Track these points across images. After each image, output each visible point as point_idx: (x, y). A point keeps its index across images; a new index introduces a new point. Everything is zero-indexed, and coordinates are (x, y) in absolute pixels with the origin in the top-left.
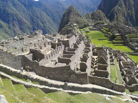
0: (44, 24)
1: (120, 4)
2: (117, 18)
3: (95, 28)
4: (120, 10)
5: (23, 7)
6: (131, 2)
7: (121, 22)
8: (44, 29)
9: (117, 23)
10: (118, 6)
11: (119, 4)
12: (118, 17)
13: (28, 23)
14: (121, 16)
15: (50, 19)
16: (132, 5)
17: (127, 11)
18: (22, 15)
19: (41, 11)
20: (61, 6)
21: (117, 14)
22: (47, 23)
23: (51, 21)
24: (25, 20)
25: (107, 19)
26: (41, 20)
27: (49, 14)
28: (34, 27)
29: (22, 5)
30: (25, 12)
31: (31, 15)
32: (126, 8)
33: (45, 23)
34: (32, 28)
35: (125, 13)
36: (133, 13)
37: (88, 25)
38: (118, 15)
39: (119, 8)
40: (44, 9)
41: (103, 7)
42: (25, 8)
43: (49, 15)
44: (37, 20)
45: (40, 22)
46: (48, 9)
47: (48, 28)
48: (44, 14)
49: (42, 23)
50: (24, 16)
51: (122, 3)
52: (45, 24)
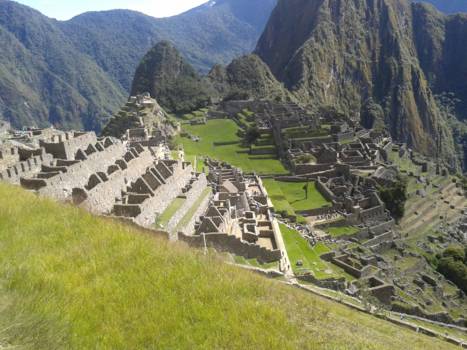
0: (89, 100)
1: (320, 33)
2: (311, 78)
3: (222, 112)
4: (320, 54)
5: (16, 41)
6: (355, 27)
7: (323, 91)
8: (90, 116)
9: (310, 94)
10: (313, 39)
11: (316, 32)
12: (314, 75)
13: (35, 96)
14: (324, 71)
15: (109, 82)
16: (358, 35)
17: (342, 55)
18: (12, 69)
19: (80, 54)
20: (149, 38)
21: (310, 66)
22: (102, 95)
23: (114, 88)
24: (22, 88)
25: (276, 81)
26: (79, 86)
27: (108, 65)
28: (56, 109)
29: (12, 35)
30: (21, 60)
31: (42, 70)
32: (340, 45)
33: (94, 94)
34: (47, 112)
35: (337, 62)
36: (362, 59)
37: (209, 100)
38: (314, 68)
39: (317, 45)
40: (89, 47)
41: (271, 42)
42: (21, 45)
43: (106, 69)
44: (64, 86)
45: (75, 93)
46: (105, 47)
47: (104, 112)
48: (90, 65)
49: (84, 94)
50: (18, 72)
51: (326, 30)
52: (93, 98)
